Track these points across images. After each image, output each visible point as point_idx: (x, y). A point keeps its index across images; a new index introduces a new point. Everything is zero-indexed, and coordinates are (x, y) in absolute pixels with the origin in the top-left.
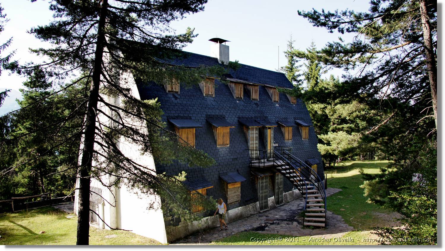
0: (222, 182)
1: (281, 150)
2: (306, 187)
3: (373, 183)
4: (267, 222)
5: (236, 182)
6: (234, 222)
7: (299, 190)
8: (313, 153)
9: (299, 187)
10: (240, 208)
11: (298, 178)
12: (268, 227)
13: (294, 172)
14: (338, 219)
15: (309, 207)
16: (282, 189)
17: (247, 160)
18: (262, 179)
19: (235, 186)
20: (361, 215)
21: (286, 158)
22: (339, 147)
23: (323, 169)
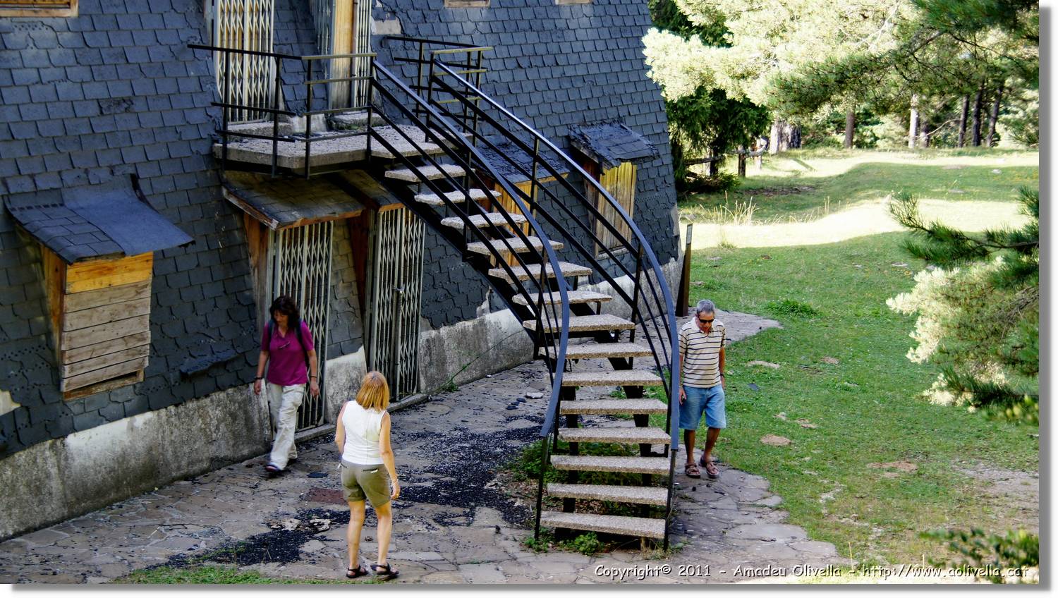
0: (30, 251)
1: (420, 62)
2: (564, 297)
3: (972, 286)
4: (314, 505)
5: (123, 254)
6: (101, 508)
7: (521, 313)
8: (619, 90)
9: (519, 299)
10: (140, 420)
11: (517, 243)
12: (323, 539)
13: (492, 204)
14: (747, 496)
15: (573, 421)
16: (414, 307)
17: (197, 117)
18: (294, 236)
19: (117, 280)
20: (887, 475)
21: (446, 113)
22: (779, 51)
23: (672, 191)
